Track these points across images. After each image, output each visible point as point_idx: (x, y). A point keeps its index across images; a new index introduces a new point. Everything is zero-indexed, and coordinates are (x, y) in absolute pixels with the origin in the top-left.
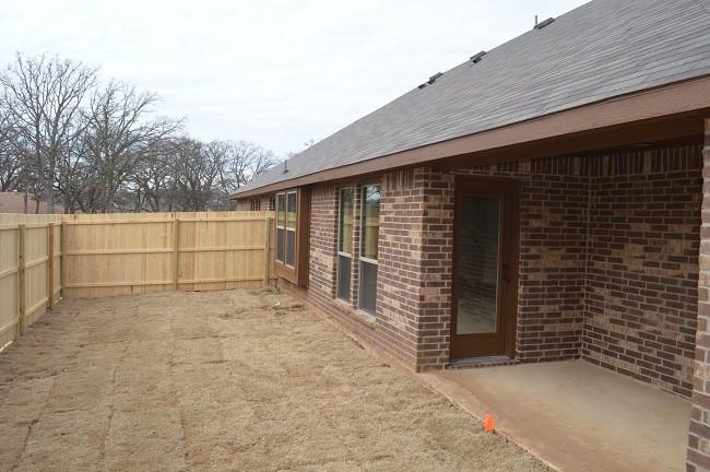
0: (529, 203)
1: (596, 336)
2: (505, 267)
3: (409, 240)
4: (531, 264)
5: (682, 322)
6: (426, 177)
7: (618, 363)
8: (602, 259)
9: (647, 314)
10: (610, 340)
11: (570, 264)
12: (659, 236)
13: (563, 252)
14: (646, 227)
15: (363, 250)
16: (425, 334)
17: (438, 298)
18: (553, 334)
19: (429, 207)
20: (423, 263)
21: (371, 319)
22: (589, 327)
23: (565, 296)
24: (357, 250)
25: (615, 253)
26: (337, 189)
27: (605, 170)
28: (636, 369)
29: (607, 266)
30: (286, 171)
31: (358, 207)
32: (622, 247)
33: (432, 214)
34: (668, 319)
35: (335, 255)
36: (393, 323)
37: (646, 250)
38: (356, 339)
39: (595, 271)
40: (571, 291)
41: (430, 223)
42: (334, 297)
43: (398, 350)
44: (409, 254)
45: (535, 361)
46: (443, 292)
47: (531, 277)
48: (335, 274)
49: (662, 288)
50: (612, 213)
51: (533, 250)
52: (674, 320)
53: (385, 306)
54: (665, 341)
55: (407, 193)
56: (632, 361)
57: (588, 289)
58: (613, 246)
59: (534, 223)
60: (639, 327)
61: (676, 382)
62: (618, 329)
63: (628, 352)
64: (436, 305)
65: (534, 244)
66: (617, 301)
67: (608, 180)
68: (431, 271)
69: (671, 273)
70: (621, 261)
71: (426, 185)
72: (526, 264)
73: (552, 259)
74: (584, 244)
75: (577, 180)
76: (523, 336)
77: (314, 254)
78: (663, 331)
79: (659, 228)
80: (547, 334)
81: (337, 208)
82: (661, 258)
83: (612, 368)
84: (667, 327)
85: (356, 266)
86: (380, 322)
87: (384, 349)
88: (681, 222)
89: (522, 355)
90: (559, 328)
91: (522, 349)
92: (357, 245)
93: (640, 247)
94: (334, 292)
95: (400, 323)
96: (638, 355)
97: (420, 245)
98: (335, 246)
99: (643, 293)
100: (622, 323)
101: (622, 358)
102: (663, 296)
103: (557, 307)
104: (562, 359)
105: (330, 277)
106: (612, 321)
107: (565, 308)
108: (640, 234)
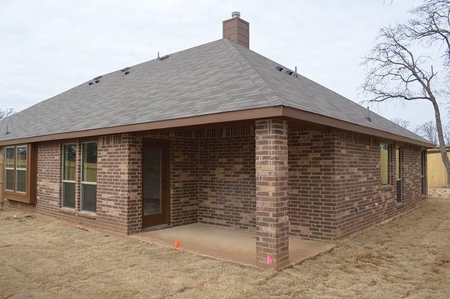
0: (174, 151)
1: (205, 211)
2: (164, 181)
3: (120, 170)
4: (176, 179)
5: (241, 199)
6: (129, 138)
7: (216, 221)
8: (206, 175)
9: (227, 197)
10: (212, 211)
11: (192, 178)
12: (230, 163)
13: (189, 173)
14: (225, 160)
15: (83, 178)
16: (130, 216)
17: (136, 197)
18: (186, 211)
19: (131, 153)
20: (129, 181)
21: (93, 214)
22: (201, 207)
23: (191, 193)
24: (79, 178)
25: (212, 172)
26: (62, 144)
27: (206, 135)
28: (224, 222)
29: (209, 178)
30: (8, 133)
31: (80, 154)
32: (214, 169)
33: (133, 156)
34: (236, 198)
35: (61, 182)
36: (110, 214)
37: (225, 169)
38: (81, 227)
39: (203, 181)
40: (193, 191)
41: (132, 161)
42: (61, 207)
43: (114, 227)
44: (119, 177)
45: (179, 225)
46: (138, 194)
47: (176, 185)
48: (60, 193)
49: (233, 185)
50: (209, 154)
51: (177, 173)
52: (238, 198)
53: (103, 205)
54: (235, 208)
55: (117, 146)
56: (222, 219)
57: (200, 189)
58: (211, 169)
59: (177, 160)
60: (224, 203)
61: (241, 224)
62: (215, 206)
63: (220, 215)
64: (135, 201)
65: (177, 169)
66: (214, 194)
67: (207, 139)
68: (132, 184)
69: (235, 179)
70: (214, 175)
71: (129, 142)
72: (174, 179)
73: (185, 176)
74: (197, 169)
75: (193, 139)
76: (174, 213)
77: (41, 183)
78: (234, 203)
79: (231, 160)
80: (184, 212)
81: (61, 155)
82: (232, 173)
83: (213, 224)
84: (236, 202)
85: (79, 187)
86: (100, 215)
87: (104, 228)
88: (239, 157)
89: (174, 223)
90: (189, 208)
91: (174, 219)
92: (79, 175)
93: (222, 169)
94: (60, 204)
95: (115, 213)
96: (224, 216)
97: (127, 172)
98: (61, 177)
99: (225, 188)
100: (216, 203)
101: (217, 218)
102: (234, 189)
103: (187, 199)
104: (191, 223)
105: (57, 195)
106: (212, 203)
107: (191, 199)
108: (222, 163)
